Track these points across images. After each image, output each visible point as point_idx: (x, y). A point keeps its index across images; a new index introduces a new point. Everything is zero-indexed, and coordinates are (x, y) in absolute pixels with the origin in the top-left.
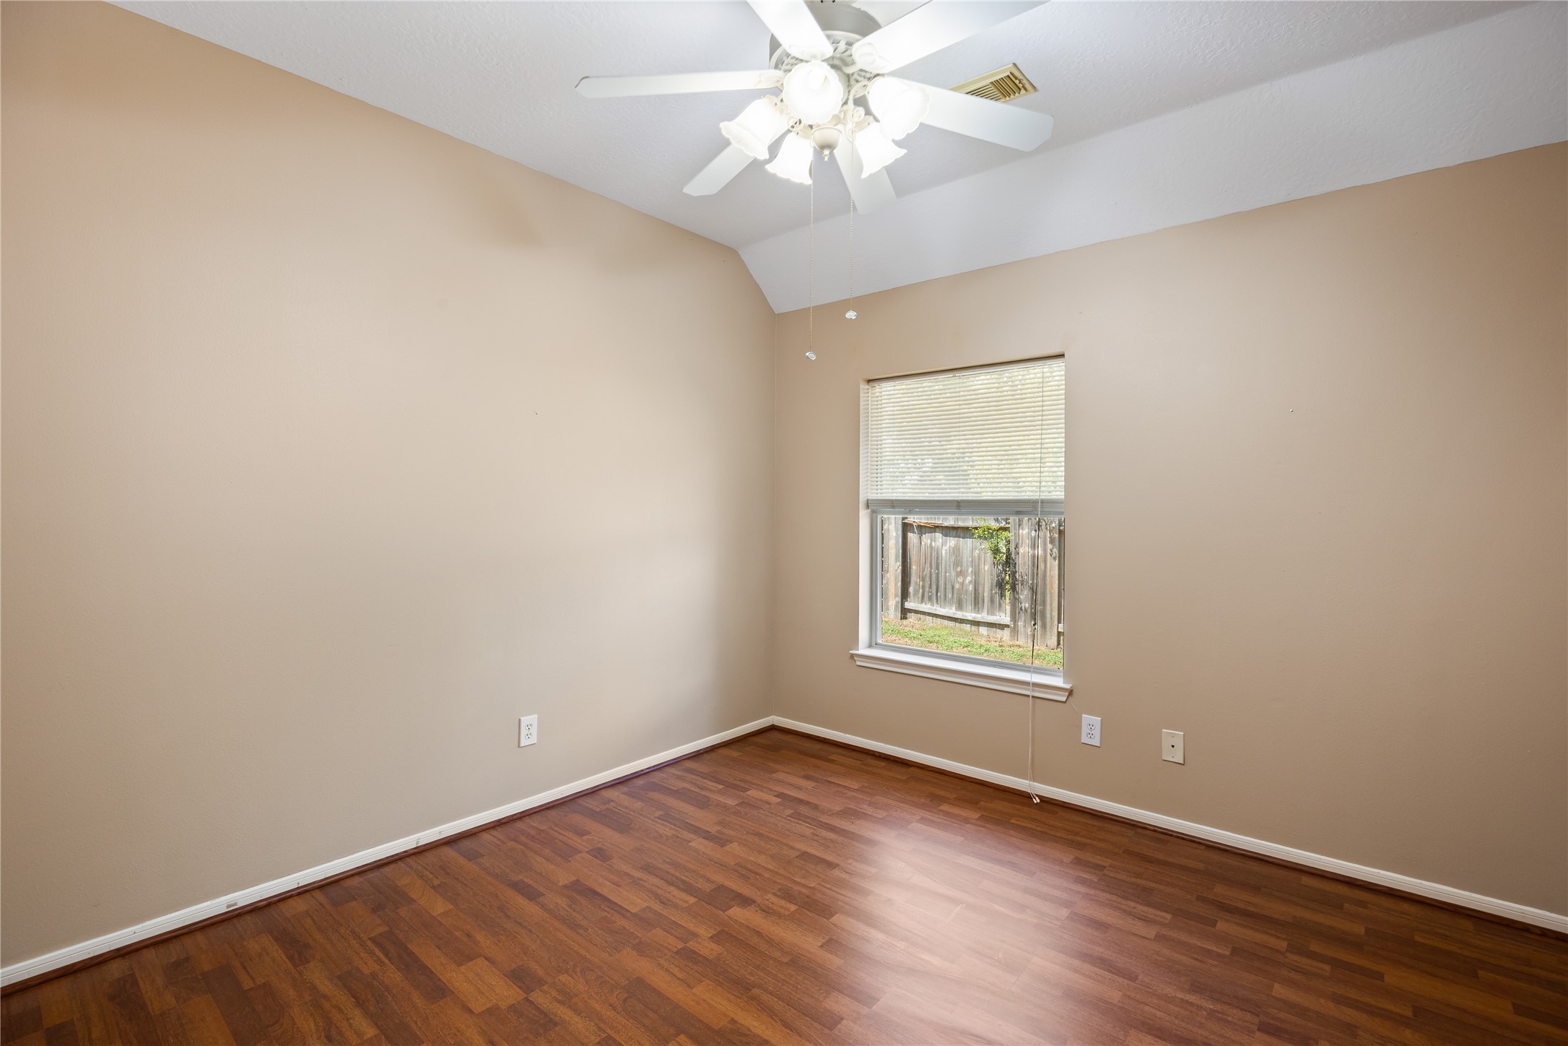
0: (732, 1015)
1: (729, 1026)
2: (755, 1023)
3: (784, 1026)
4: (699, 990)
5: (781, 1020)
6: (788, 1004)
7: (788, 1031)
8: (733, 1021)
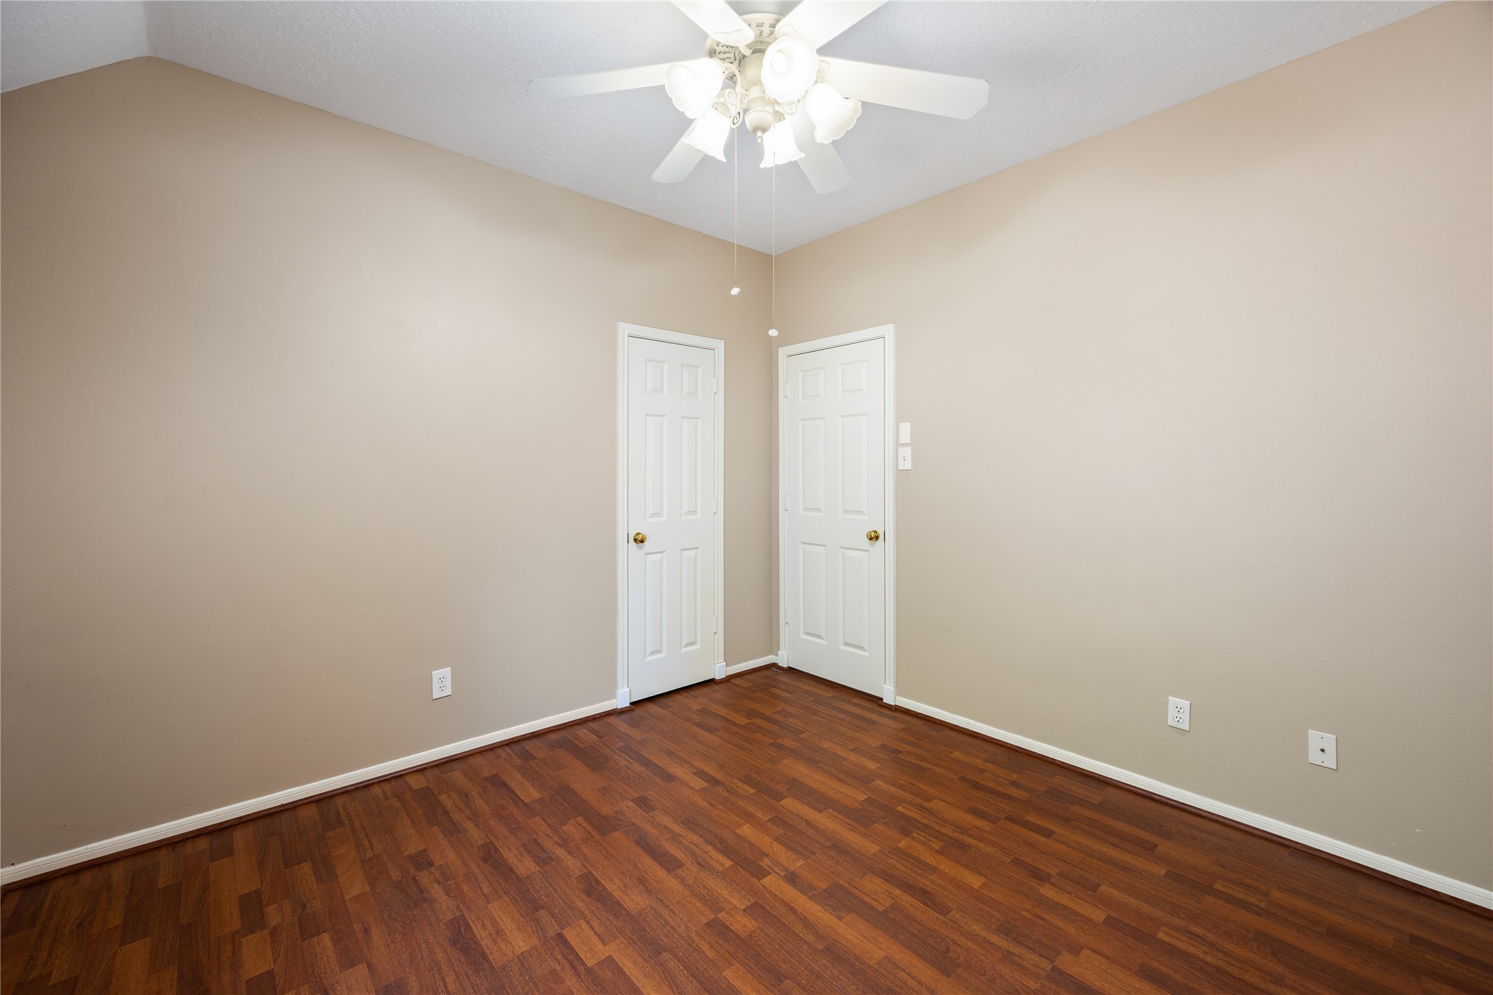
0: (840, 923)
1: (842, 915)
2: (820, 914)
3: (795, 909)
4: (878, 954)
5: (797, 915)
6: (790, 929)
7: (792, 905)
8: (840, 918)
